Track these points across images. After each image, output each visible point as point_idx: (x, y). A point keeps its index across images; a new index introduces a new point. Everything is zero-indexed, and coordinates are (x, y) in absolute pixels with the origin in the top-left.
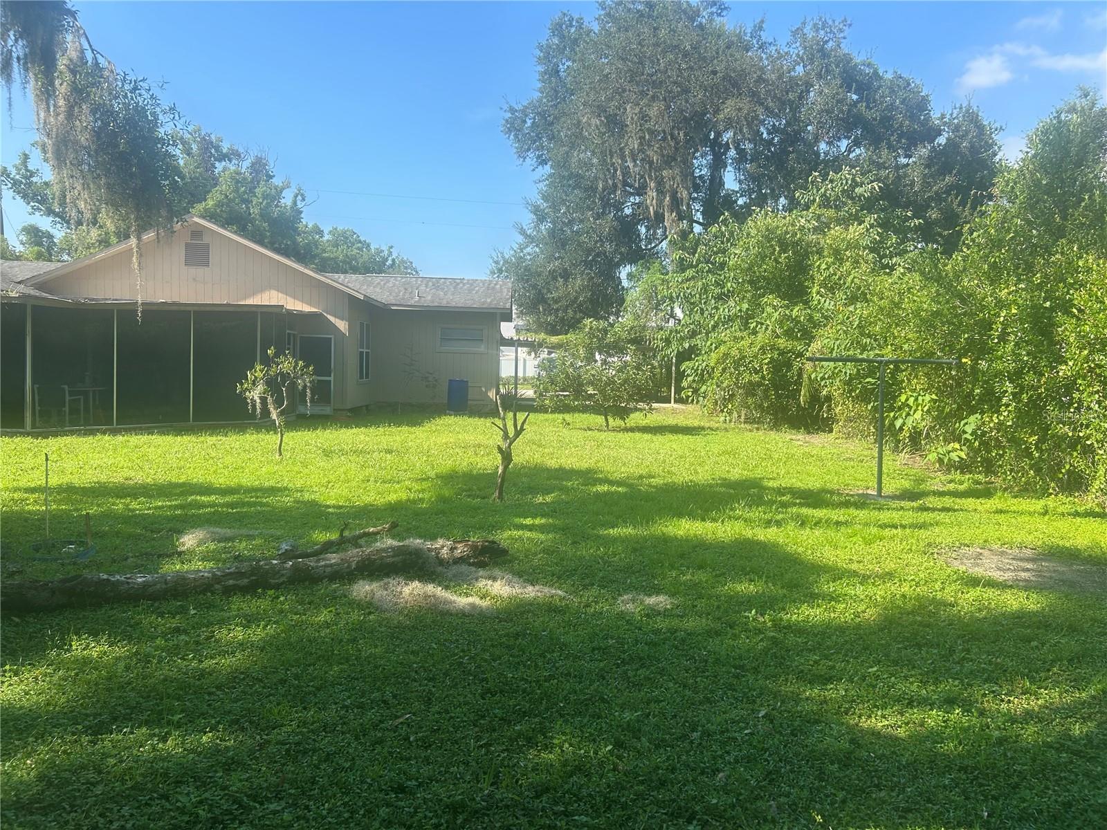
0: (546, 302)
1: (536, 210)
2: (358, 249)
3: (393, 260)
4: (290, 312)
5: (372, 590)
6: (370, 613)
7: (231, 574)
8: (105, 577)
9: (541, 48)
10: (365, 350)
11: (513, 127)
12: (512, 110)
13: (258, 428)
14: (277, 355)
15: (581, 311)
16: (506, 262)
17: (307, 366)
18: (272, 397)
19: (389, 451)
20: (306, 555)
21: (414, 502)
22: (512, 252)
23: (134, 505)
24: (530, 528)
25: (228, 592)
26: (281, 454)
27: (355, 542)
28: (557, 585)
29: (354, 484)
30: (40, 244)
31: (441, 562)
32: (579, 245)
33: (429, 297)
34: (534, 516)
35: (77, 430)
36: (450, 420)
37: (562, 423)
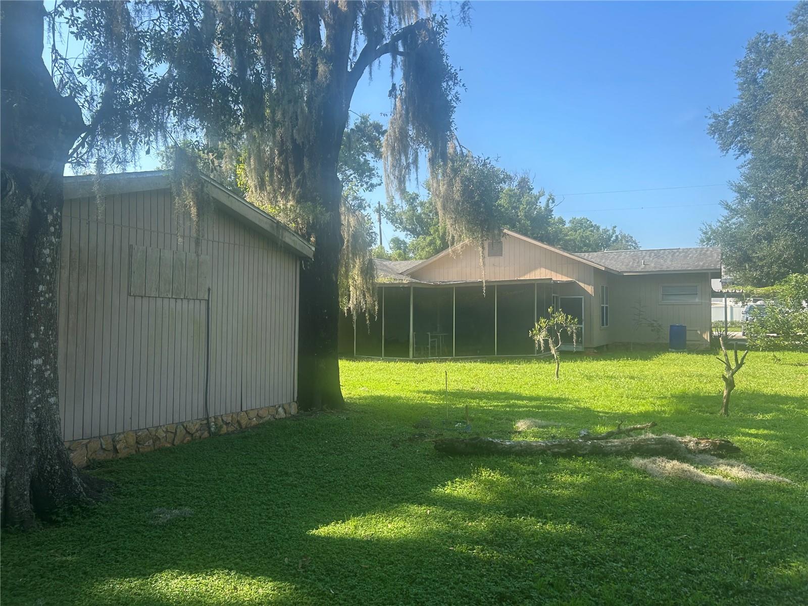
0: (751, 261)
1: (740, 190)
2: (592, 231)
3: (617, 236)
4: (555, 282)
5: (645, 464)
6: (645, 477)
7: (555, 445)
8: (491, 439)
9: (739, 64)
10: (605, 305)
11: (718, 129)
12: (715, 116)
13: (539, 359)
14: (553, 312)
15: (785, 266)
16: (714, 232)
17: (573, 319)
18: (552, 339)
19: (632, 378)
20: (598, 439)
21: (658, 412)
22: (719, 224)
23: (482, 404)
24: (756, 436)
25: (556, 455)
26: (558, 377)
27: (628, 432)
28: (783, 475)
29: (612, 398)
30: (399, 248)
31: (690, 451)
32: (781, 212)
33: (653, 265)
34: (758, 428)
35: (436, 359)
36: (673, 356)
37: (773, 359)
